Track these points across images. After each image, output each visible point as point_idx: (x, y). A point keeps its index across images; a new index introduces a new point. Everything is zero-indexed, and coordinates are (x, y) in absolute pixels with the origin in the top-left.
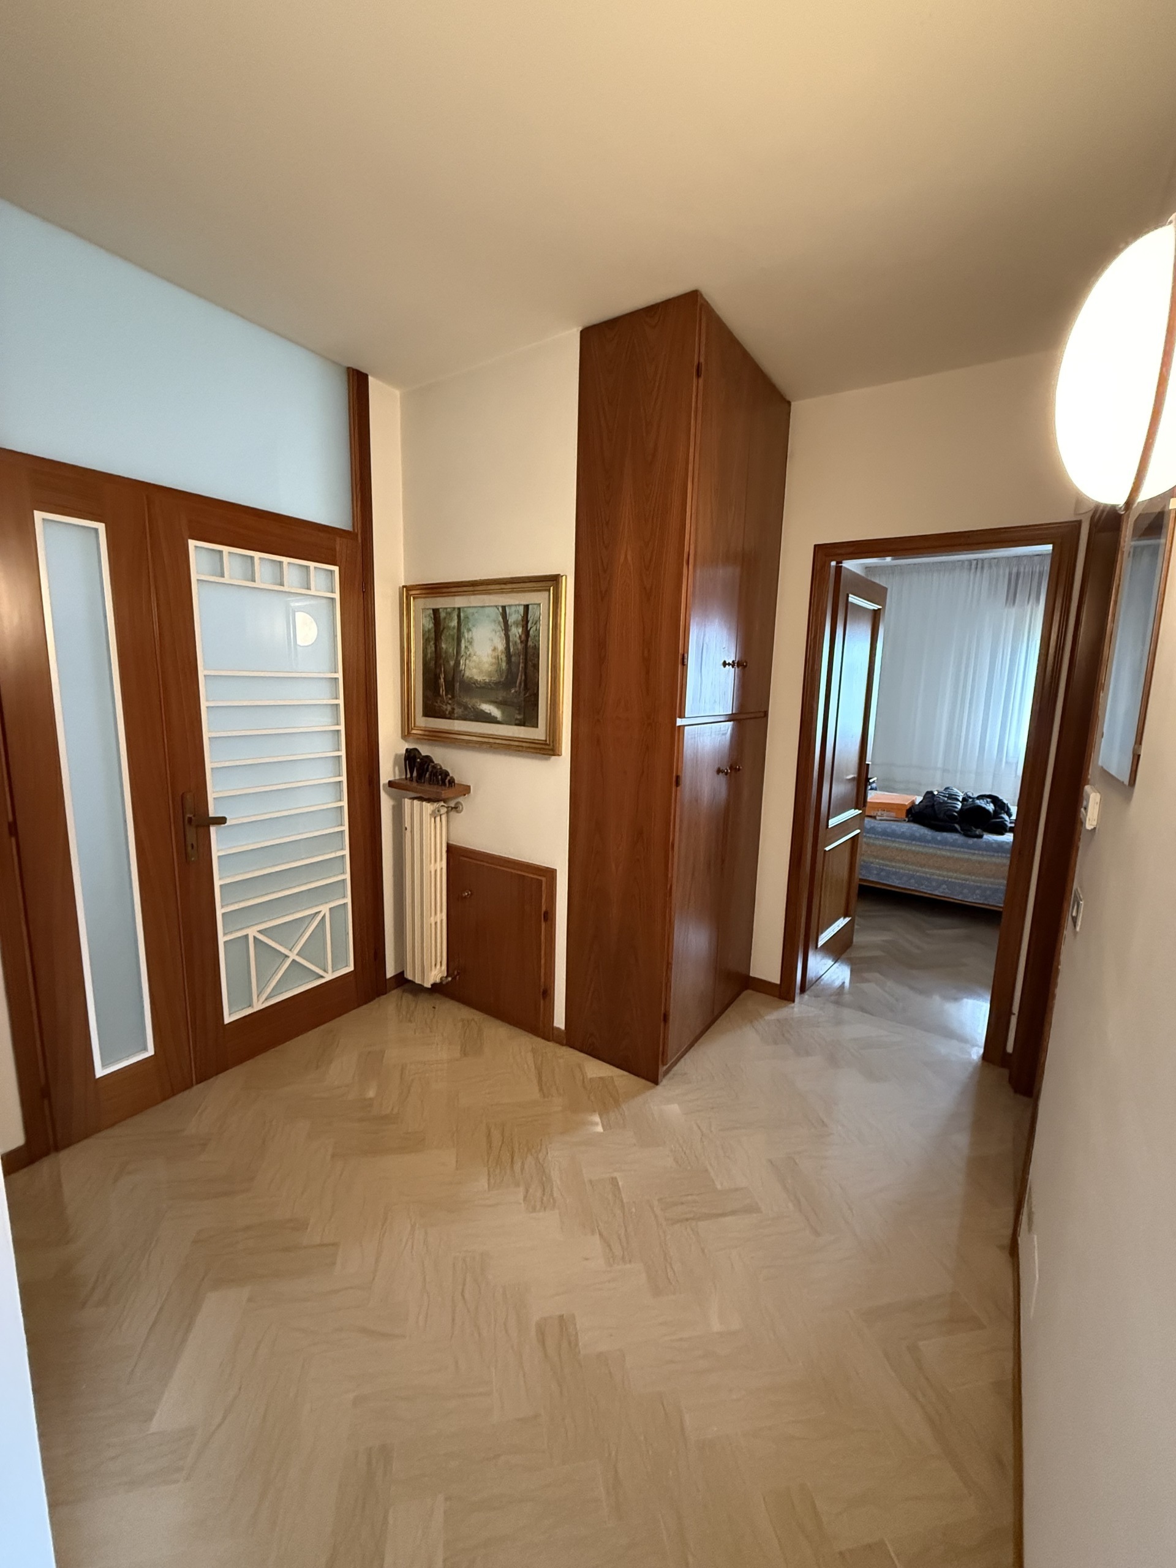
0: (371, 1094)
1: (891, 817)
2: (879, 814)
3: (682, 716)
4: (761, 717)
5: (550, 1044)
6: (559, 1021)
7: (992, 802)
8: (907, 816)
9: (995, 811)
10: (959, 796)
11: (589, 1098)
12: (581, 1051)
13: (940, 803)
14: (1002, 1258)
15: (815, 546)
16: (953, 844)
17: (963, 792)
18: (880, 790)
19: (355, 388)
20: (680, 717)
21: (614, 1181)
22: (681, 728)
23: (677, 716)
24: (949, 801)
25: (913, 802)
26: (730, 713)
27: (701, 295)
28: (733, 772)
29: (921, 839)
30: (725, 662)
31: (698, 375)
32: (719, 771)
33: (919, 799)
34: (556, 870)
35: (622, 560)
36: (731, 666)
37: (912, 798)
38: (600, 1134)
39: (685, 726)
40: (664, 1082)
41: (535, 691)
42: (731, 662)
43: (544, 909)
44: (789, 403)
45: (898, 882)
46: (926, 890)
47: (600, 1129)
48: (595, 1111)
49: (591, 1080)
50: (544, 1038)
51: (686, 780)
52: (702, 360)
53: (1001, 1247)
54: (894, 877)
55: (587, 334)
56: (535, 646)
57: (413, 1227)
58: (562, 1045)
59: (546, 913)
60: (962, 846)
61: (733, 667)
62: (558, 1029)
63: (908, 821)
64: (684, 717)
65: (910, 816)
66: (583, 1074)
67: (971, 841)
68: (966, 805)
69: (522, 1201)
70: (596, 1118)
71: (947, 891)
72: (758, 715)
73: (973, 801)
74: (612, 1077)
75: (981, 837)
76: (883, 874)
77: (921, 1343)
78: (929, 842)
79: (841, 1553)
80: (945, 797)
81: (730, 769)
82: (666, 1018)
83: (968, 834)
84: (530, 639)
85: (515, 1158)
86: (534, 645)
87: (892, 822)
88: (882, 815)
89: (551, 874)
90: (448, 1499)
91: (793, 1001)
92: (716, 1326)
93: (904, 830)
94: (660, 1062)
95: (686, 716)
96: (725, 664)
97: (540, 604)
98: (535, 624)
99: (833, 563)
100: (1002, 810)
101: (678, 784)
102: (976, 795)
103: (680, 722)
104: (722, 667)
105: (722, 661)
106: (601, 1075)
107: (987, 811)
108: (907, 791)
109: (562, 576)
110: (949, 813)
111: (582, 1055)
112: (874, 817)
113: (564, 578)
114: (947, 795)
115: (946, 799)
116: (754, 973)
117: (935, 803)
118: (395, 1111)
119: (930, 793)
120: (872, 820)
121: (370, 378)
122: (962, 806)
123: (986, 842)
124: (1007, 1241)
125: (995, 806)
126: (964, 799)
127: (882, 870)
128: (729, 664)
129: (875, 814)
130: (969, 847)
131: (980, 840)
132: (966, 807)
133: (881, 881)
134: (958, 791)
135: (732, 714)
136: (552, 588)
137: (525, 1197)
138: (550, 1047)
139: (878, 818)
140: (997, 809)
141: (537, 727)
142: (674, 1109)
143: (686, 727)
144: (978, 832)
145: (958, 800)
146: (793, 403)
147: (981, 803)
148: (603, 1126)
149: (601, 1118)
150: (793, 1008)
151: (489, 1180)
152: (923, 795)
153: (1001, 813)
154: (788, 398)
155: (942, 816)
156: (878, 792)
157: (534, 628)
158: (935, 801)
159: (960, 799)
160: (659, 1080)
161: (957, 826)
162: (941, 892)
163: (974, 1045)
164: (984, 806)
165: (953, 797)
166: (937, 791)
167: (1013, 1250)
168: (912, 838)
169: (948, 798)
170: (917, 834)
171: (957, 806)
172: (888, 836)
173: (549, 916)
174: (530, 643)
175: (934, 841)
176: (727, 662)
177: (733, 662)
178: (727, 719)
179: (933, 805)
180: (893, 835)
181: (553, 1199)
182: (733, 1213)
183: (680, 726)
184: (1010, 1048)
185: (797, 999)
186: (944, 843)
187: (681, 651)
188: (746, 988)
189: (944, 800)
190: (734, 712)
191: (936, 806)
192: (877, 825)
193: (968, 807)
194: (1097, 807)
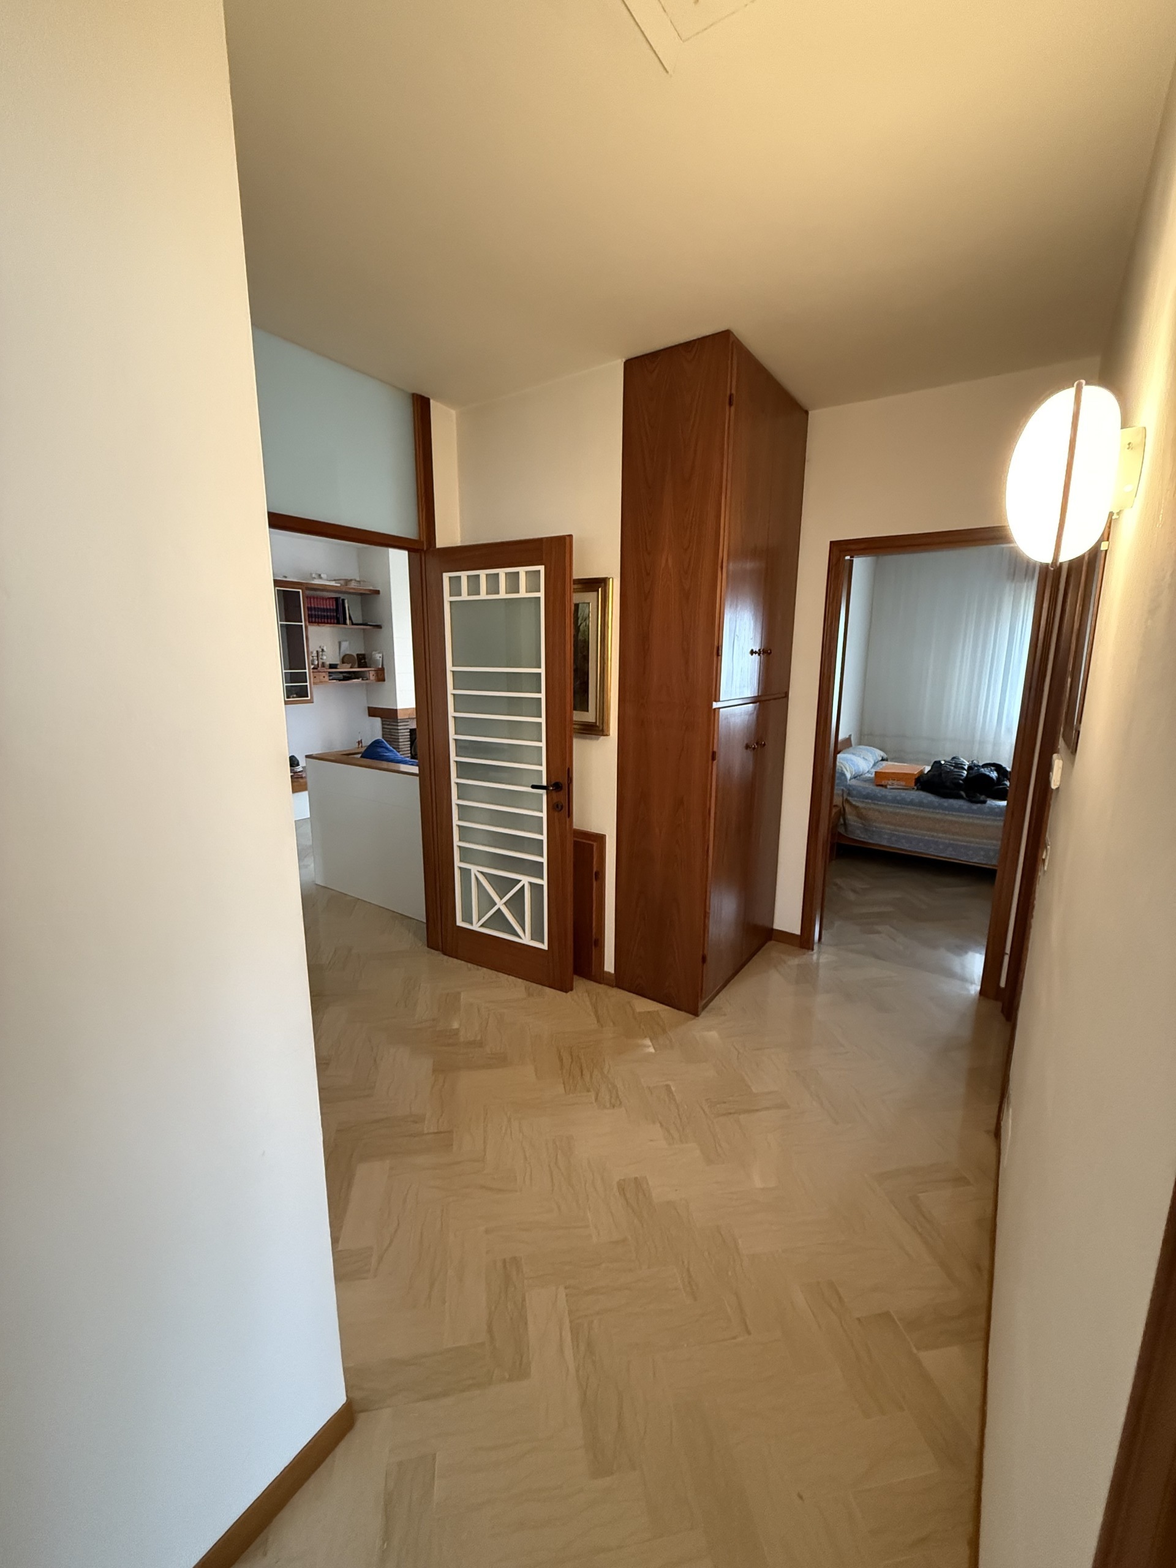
0: (456, 1025)
1: (900, 785)
2: (890, 782)
3: (717, 700)
4: (783, 698)
5: (602, 986)
6: (609, 966)
7: (996, 770)
8: (916, 785)
9: (998, 778)
10: (965, 765)
11: (640, 1027)
12: (630, 991)
13: (949, 772)
14: (987, 1141)
15: (831, 542)
16: (960, 810)
17: (968, 762)
18: (891, 761)
19: (419, 410)
20: (716, 701)
21: (668, 1087)
22: (717, 710)
23: (713, 699)
24: (956, 770)
25: (922, 772)
26: (757, 695)
27: (732, 333)
28: (759, 746)
29: (930, 806)
30: (752, 650)
31: (730, 404)
32: (747, 747)
33: (927, 769)
34: (605, 835)
35: (663, 565)
36: (757, 654)
37: (920, 768)
38: (650, 1054)
39: (720, 708)
40: (703, 1014)
41: (586, 679)
42: (757, 650)
43: (595, 870)
44: (807, 413)
45: (908, 845)
46: (932, 852)
47: (652, 1050)
48: (646, 1037)
49: (640, 1013)
50: (596, 981)
51: (721, 756)
52: (733, 392)
53: (988, 1132)
54: (904, 841)
55: (631, 366)
56: (585, 639)
57: (509, 1120)
58: (613, 987)
59: (597, 874)
60: (967, 812)
61: (759, 655)
62: (609, 973)
63: (918, 789)
64: (719, 701)
65: (918, 784)
66: (633, 1010)
67: (975, 807)
68: (972, 774)
69: (594, 1101)
70: (648, 1042)
71: (953, 853)
72: (780, 696)
73: (978, 769)
74: (658, 1011)
75: (984, 802)
76: (894, 839)
77: (920, 1195)
78: (935, 808)
79: (859, 1319)
80: (952, 766)
81: (757, 744)
82: (704, 959)
83: (972, 800)
84: (580, 634)
85: (584, 1073)
86: (583, 638)
87: (902, 791)
88: (893, 784)
89: (601, 839)
90: (566, 1288)
91: (813, 950)
92: (758, 1183)
93: (914, 797)
94: (699, 998)
95: (721, 700)
96: (752, 652)
97: (589, 603)
98: (585, 620)
99: (848, 558)
100: (1004, 777)
101: (713, 759)
102: (981, 764)
103: (715, 705)
104: (750, 655)
105: (750, 650)
106: (649, 1010)
107: (991, 778)
108: (916, 761)
109: (609, 579)
110: (956, 781)
111: (631, 994)
112: (885, 786)
113: (611, 580)
114: (954, 765)
115: (952, 768)
116: (777, 926)
117: (942, 772)
118: (479, 1038)
119: (937, 763)
120: (884, 789)
121: (432, 401)
122: (967, 775)
123: (988, 807)
124: (992, 1127)
125: (998, 773)
126: (970, 768)
127: (894, 835)
128: (756, 653)
129: (886, 784)
130: (974, 812)
131: (984, 805)
132: (971, 776)
133: (893, 846)
134: (965, 761)
135: (758, 696)
136: (600, 589)
137: (596, 1099)
138: (601, 988)
139: (888, 787)
140: (1000, 776)
141: (588, 711)
142: (713, 1035)
143: (721, 710)
144: (982, 798)
145: (964, 769)
146: (810, 412)
147: (986, 771)
148: (654, 1048)
149: (651, 1040)
150: (812, 955)
151: (565, 1087)
152: (932, 764)
153: (1004, 781)
154: (806, 409)
155: (948, 784)
156: (890, 763)
157: (584, 624)
158: (942, 770)
159: (966, 767)
160: (699, 1013)
161: (963, 793)
162: (947, 854)
163: (972, 983)
164: (988, 773)
165: (959, 766)
166: (944, 761)
167: (997, 1134)
168: (921, 804)
169: (955, 767)
170: (925, 801)
171: (963, 774)
172: (898, 803)
173: (600, 876)
174: (580, 637)
175: (940, 807)
176: (754, 651)
177: (759, 650)
178: (753, 701)
179: (940, 774)
180: (902, 802)
181: (620, 1100)
182: (767, 1108)
183: (715, 709)
184: (1003, 984)
185: (816, 947)
186: (951, 809)
187: (716, 644)
188: (770, 939)
189: (950, 769)
190: (760, 694)
191: (943, 775)
192: (888, 794)
193: (974, 775)
194: (1060, 771)
